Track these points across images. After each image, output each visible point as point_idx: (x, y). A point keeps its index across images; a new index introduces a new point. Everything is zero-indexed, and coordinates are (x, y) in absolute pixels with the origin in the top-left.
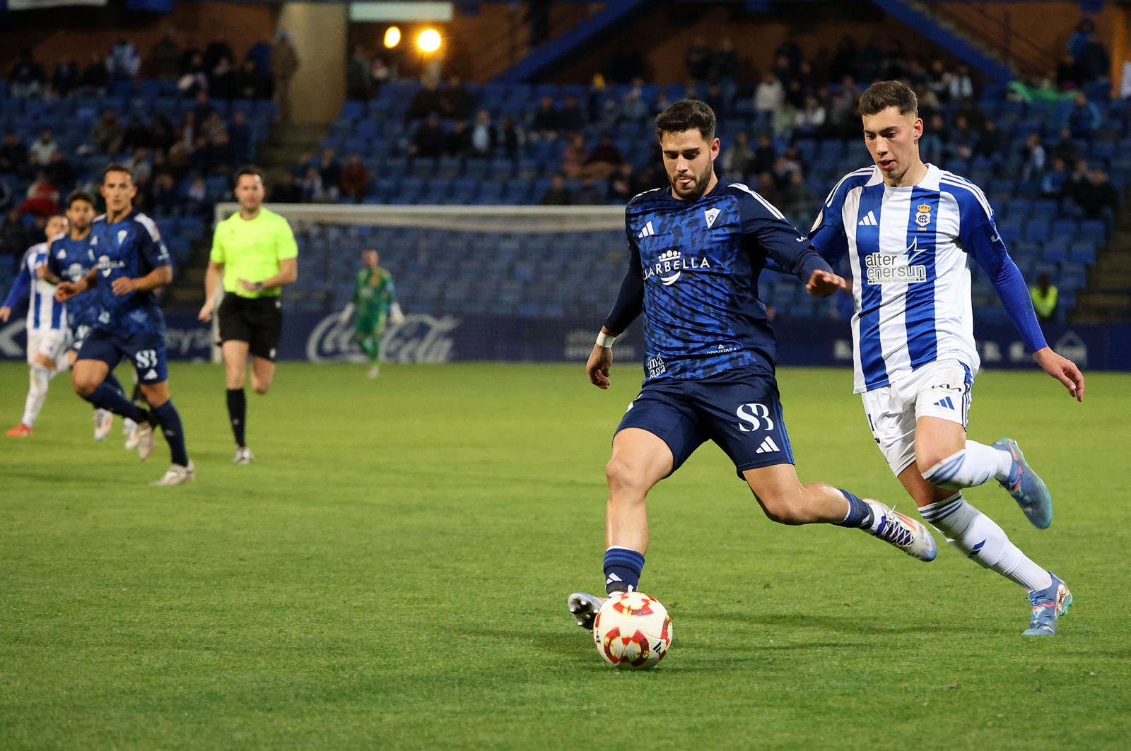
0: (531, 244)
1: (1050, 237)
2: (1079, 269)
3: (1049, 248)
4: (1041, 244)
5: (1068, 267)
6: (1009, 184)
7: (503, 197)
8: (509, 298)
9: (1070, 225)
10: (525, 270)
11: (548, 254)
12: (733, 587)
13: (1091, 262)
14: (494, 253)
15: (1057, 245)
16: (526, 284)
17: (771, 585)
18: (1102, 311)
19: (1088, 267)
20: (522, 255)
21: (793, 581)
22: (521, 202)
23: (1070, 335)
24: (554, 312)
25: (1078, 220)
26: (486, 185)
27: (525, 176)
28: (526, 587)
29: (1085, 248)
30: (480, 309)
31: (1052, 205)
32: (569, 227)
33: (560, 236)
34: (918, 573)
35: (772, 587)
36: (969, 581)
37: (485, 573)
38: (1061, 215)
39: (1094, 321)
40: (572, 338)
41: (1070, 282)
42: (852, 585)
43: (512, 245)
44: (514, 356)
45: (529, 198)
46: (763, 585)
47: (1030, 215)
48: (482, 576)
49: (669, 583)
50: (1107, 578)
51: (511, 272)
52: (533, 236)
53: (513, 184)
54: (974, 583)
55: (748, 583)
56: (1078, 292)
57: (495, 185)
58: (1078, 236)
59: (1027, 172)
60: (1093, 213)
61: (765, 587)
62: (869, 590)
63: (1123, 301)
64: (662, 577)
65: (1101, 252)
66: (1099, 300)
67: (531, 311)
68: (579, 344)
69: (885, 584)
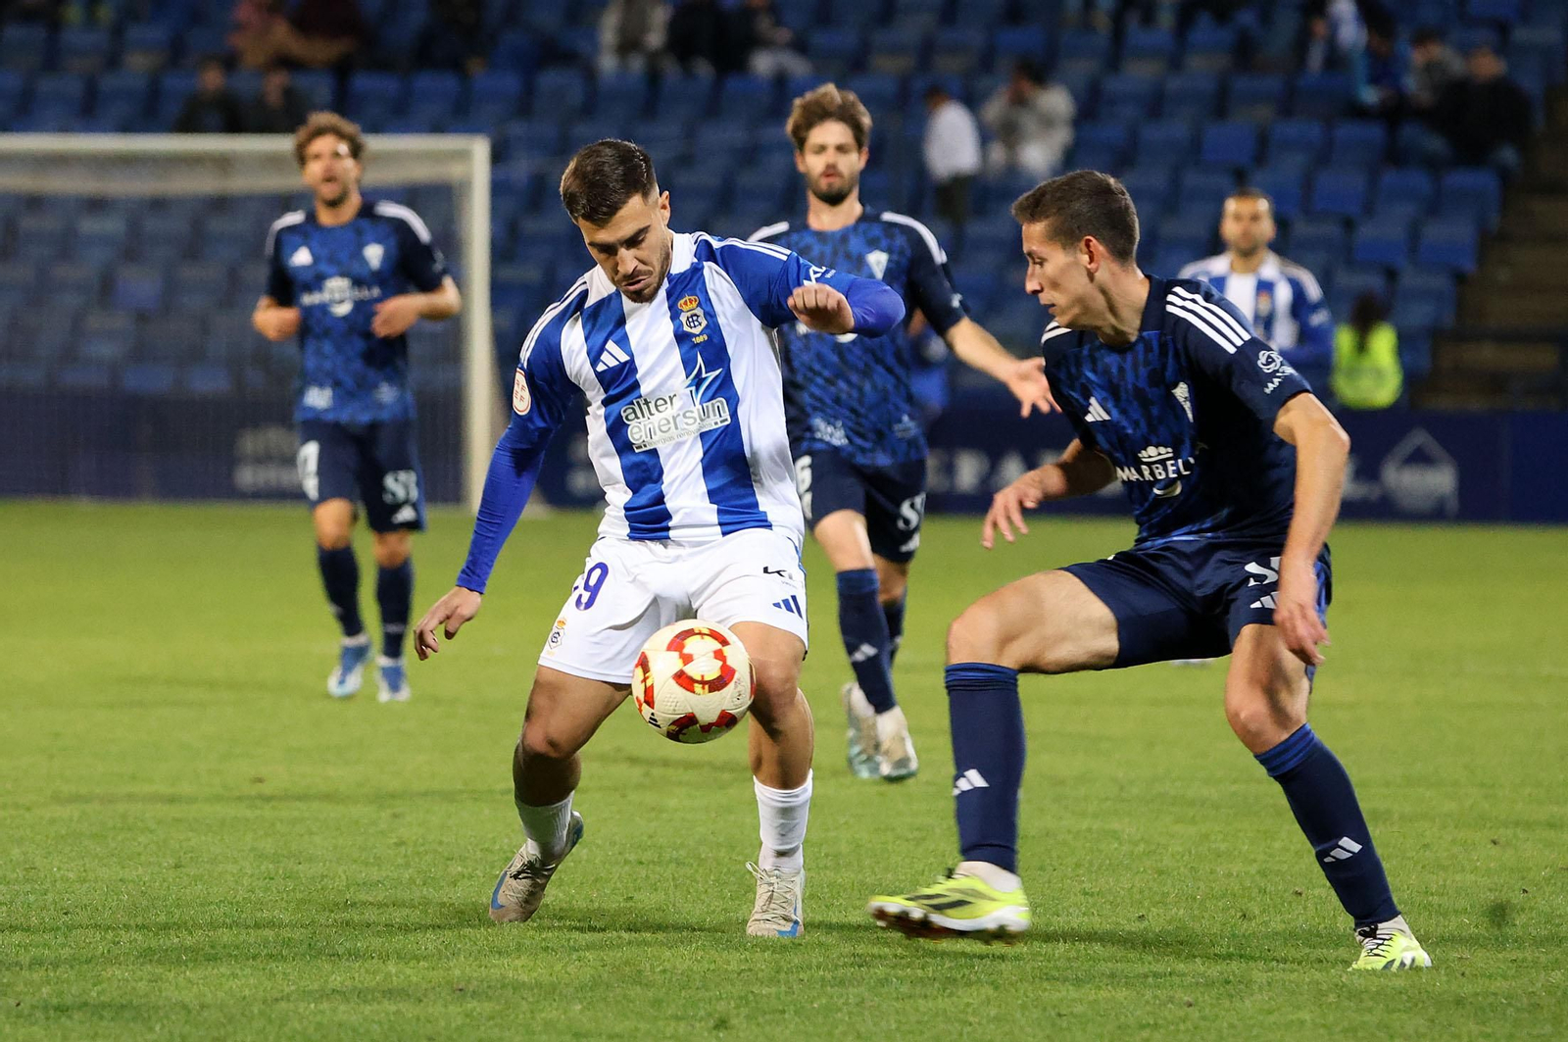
0: (152, 224)
1: (1369, 209)
2: (1440, 282)
3: (1367, 232)
4: (1349, 224)
5: (1410, 279)
6: (1272, 83)
7: (87, 113)
8: (106, 350)
9: (1418, 180)
10: (141, 284)
11: (194, 247)
12: (643, 1026)
13: (1469, 266)
14: (67, 245)
15: (1386, 228)
16: (142, 317)
17: (734, 1021)
18: (1496, 382)
19: (1460, 278)
20: (132, 250)
21: (783, 1012)
22: (127, 127)
23: (1419, 438)
24: (209, 383)
25: (1433, 165)
26: (46, 85)
27: (139, 63)
28: (157, 1028)
29: (1454, 233)
30: (32, 377)
31: (1375, 132)
32: (239, 184)
33: (220, 204)
34: (1073, 993)
35: (732, 1028)
36: (1194, 1013)
37: (60, 994)
38: (1395, 156)
39: (1476, 404)
40: (250, 443)
41: (1419, 314)
42: (919, 1022)
43: (111, 225)
44: (114, 486)
45: (147, 117)
46: (712, 1023)
47: (1323, 157)
48: (55, 1001)
49: (492, 1018)
50: (1518, 1010)
51: (106, 289)
52: (159, 205)
53: (109, 82)
54: (1204, 1018)
55: (678, 1018)
56: (1436, 335)
57: (71, 85)
58: (1434, 207)
59: (1316, 58)
60: (1471, 151)
61: (717, 1027)
62: (961, 1035)
63: (1545, 358)
64: (475, 1003)
65: (1489, 242)
66: (1486, 355)
67: (155, 380)
68: (263, 459)
69: (997, 1019)
